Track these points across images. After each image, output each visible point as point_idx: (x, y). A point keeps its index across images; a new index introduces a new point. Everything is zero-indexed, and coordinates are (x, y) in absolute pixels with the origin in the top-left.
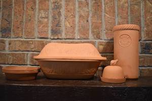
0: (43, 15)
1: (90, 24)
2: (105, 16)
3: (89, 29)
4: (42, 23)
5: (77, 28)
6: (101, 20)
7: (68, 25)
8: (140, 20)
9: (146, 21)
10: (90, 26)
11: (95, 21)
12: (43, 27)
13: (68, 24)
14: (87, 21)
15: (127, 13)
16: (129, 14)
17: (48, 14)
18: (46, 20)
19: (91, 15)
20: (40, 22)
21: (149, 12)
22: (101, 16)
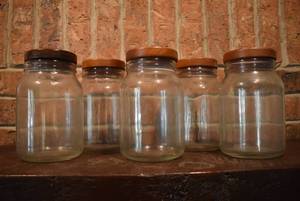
0: (22, 17)
1: (123, 34)
2: (153, 15)
3: (118, 44)
4: (21, 35)
5: (94, 44)
6: (146, 24)
7: (75, 37)
8: (226, 25)
9: (238, 26)
10: (123, 38)
11: (133, 27)
12: (21, 42)
13: (75, 34)
14: (116, 27)
15: (200, 10)
16: (203, 11)
17: (32, 16)
18: (28, 27)
19: (123, 14)
20: (15, 32)
21: (245, 7)
22: (144, 16)
